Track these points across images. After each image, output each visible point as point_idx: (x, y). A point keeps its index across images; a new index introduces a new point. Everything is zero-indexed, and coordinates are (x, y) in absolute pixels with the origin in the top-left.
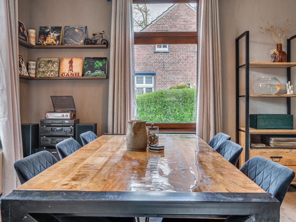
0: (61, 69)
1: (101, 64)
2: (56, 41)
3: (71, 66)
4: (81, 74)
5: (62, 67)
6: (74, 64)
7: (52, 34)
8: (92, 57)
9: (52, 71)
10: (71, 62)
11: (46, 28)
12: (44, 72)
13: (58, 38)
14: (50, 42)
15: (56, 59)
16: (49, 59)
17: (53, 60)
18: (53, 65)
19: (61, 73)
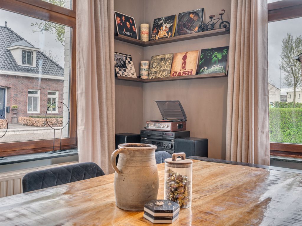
0: (173, 68)
1: (220, 56)
2: (168, 33)
3: (184, 62)
4: (194, 73)
5: (174, 65)
6: (188, 60)
7: (164, 25)
8: (210, 48)
9: (164, 71)
10: (185, 58)
11: (160, 19)
12: (156, 73)
13: (171, 29)
14: (162, 36)
15: (170, 56)
16: (163, 57)
17: (167, 57)
18: (165, 64)
19: (172, 73)
